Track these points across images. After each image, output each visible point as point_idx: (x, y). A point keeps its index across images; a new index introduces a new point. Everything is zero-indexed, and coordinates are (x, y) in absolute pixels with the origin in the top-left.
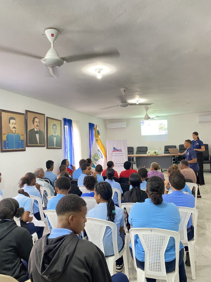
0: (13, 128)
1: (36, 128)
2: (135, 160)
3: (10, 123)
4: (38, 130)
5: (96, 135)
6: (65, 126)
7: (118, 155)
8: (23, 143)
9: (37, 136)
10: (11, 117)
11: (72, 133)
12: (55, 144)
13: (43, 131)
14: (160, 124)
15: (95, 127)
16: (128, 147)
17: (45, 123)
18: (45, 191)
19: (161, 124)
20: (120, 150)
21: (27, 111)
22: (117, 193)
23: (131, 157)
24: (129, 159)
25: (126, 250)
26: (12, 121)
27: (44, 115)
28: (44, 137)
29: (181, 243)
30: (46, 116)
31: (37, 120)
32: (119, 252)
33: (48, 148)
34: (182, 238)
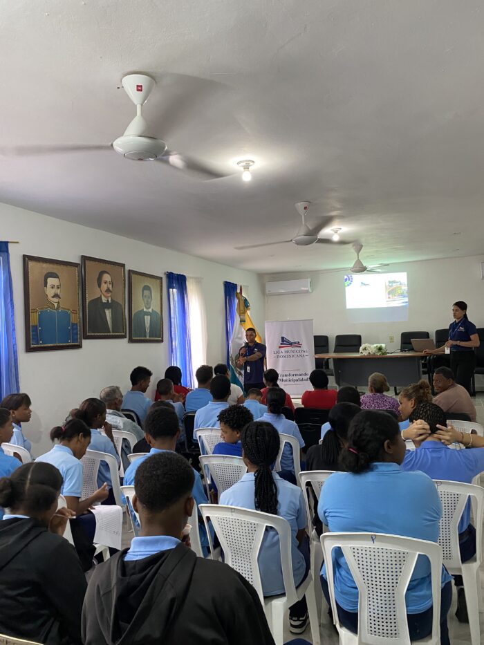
0: (53, 297)
1: (105, 296)
2: (331, 366)
3: (46, 286)
4: (110, 300)
5: (242, 308)
6: (171, 290)
7: (293, 354)
8: (75, 331)
9: (108, 313)
10: (49, 273)
11: (186, 306)
12: (148, 331)
13: (121, 303)
14: (390, 282)
15: (238, 291)
16: (315, 337)
17: (125, 284)
18: (124, 439)
19: (394, 282)
20: (298, 344)
21: (84, 258)
22: (291, 446)
23: (323, 359)
24: (319, 363)
25: (312, 583)
26: (51, 281)
27: (123, 265)
28: (123, 314)
29: (445, 569)
30: (127, 268)
31: (106, 277)
32: (297, 588)
33: (131, 341)
34: (447, 557)
